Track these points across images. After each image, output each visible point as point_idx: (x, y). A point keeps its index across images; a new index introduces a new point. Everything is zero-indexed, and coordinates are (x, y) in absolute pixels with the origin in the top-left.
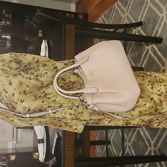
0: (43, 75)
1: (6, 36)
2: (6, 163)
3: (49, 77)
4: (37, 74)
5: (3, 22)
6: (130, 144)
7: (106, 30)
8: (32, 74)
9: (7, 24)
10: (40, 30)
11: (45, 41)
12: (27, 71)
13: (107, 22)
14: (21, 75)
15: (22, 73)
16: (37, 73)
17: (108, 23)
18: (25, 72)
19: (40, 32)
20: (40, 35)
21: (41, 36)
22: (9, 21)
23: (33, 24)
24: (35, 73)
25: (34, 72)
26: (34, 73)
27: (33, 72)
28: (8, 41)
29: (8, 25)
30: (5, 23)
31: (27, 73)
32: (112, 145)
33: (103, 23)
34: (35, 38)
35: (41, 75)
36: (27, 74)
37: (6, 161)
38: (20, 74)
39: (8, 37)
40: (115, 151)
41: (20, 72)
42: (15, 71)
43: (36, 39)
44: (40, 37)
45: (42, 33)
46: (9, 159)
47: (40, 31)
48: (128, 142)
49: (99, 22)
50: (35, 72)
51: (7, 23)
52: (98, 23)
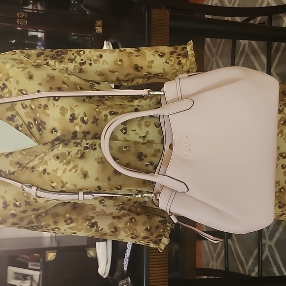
0: (96, 61)
1: (35, 33)
2: (39, 264)
3: (107, 63)
4: (82, 60)
5: (30, 7)
6: (273, 243)
7: (226, 18)
8: (71, 61)
9: (37, 10)
10: (99, 19)
11: (109, 44)
12: (60, 57)
13: (228, 3)
14: (49, 65)
15: (52, 62)
16: (82, 57)
17: (230, 3)
18: (56, 58)
19: (98, 25)
20: (98, 30)
21: (101, 32)
22: (41, 5)
23: (84, 9)
24: (78, 59)
25: (75, 57)
26: (76, 59)
27: (73, 57)
28: (39, 42)
29: (40, 12)
30: (34, 8)
31: (61, 60)
32: (235, 239)
33: (221, 6)
34: (88, 37)
35: (91, 60)
36: (61, 62)
37: (38, 261)
38: (47, 64)
39: (40, 35)
40: (240, 252)
41: (47, 61)
42: (38, 59)
43: (91, 37)
44: (99, 34)
45: (103, 27)
46: (44, 257)
47: (99, 23)
48: (267, 238)
49: (212, 3)
50: (78, 56)
51: (37, 7)
52: (209, 4)
